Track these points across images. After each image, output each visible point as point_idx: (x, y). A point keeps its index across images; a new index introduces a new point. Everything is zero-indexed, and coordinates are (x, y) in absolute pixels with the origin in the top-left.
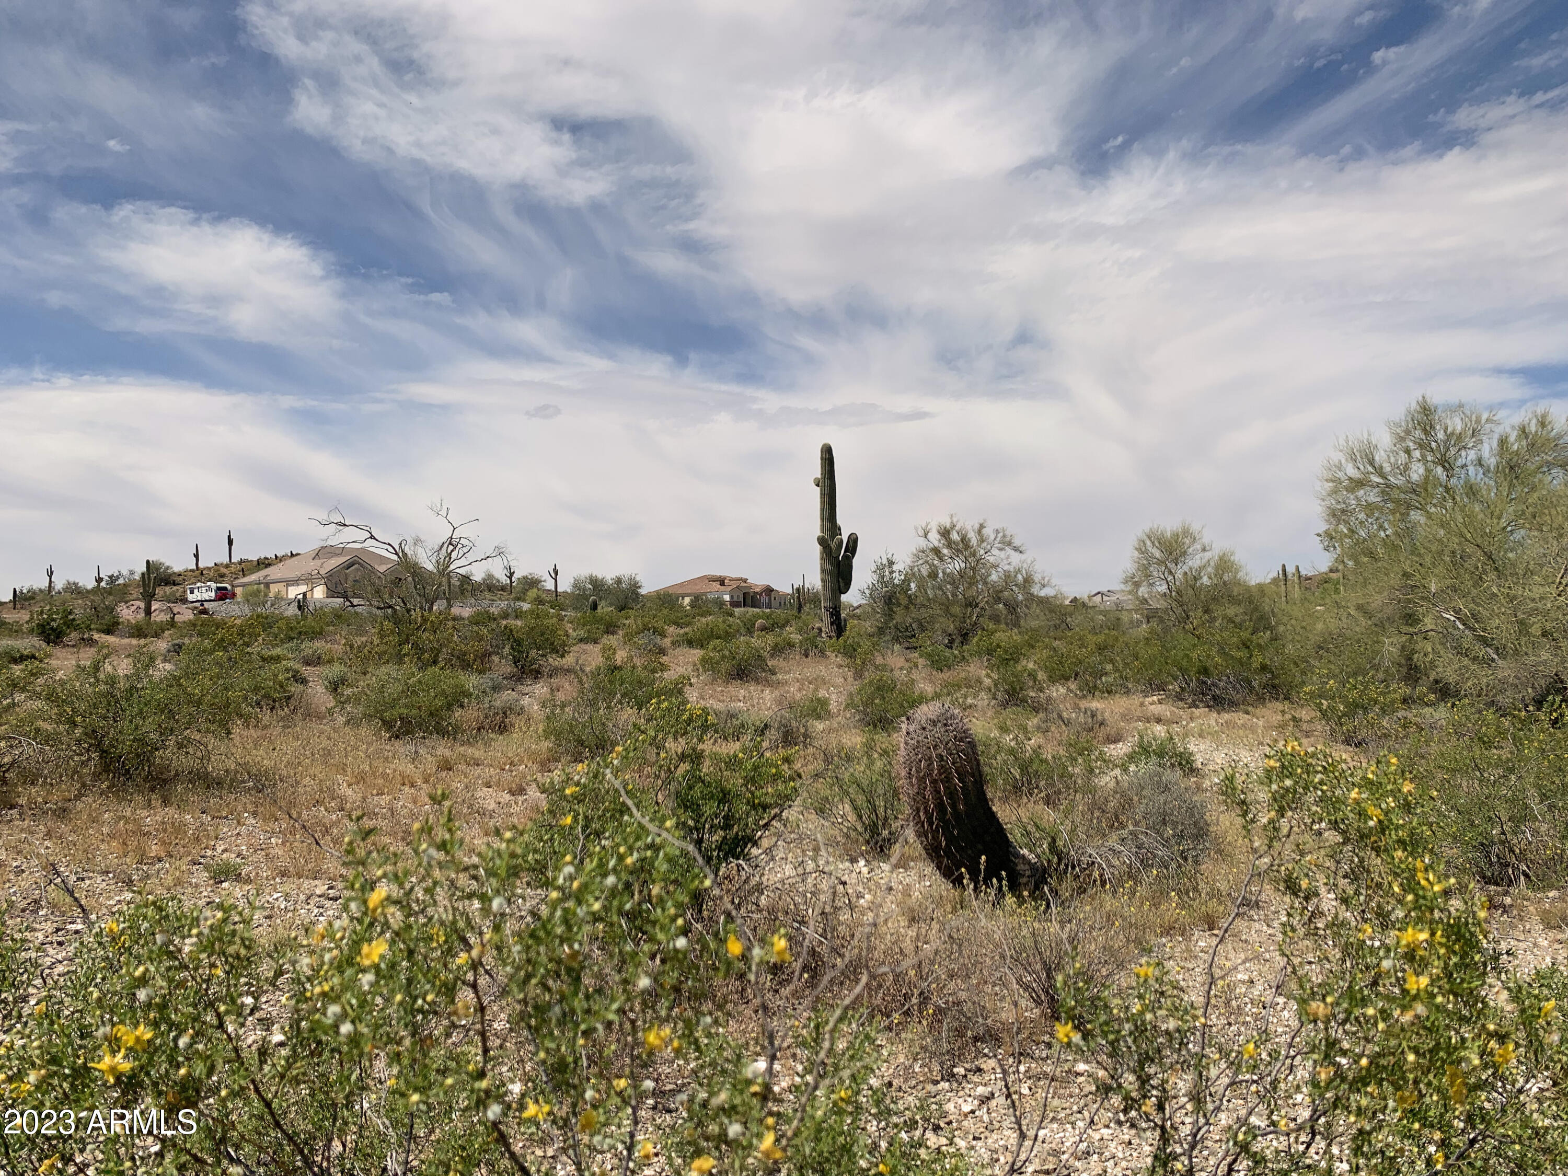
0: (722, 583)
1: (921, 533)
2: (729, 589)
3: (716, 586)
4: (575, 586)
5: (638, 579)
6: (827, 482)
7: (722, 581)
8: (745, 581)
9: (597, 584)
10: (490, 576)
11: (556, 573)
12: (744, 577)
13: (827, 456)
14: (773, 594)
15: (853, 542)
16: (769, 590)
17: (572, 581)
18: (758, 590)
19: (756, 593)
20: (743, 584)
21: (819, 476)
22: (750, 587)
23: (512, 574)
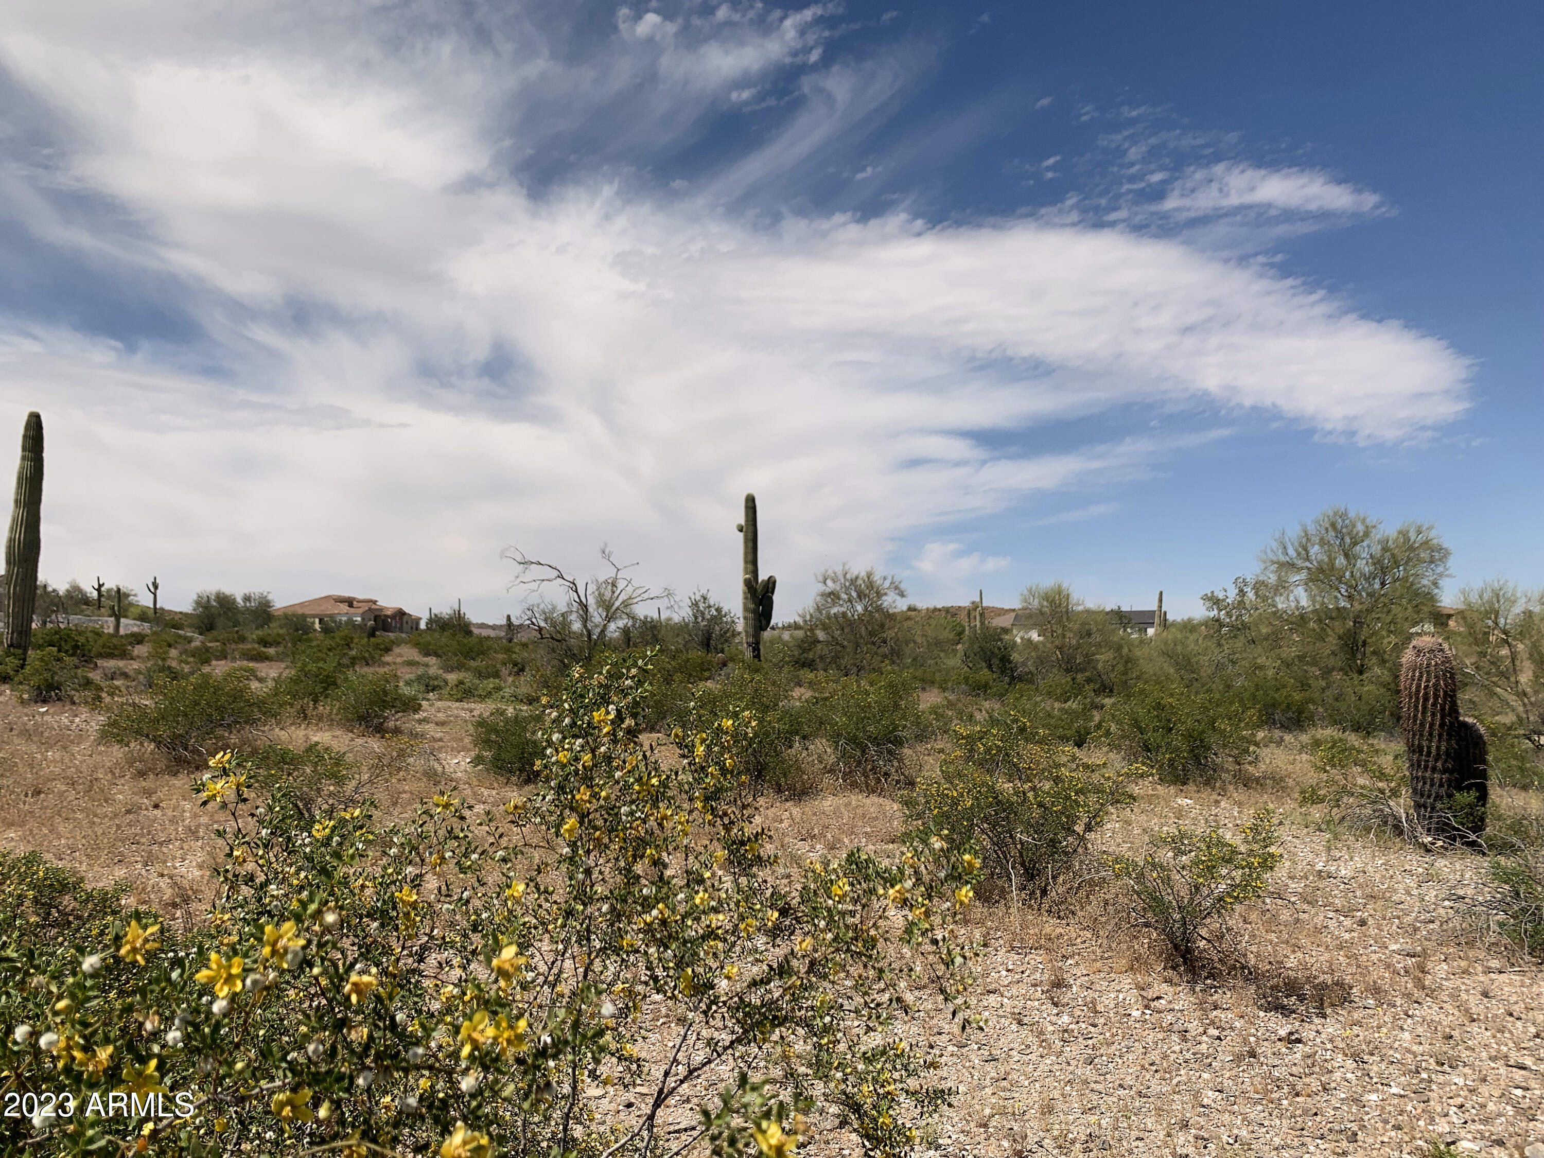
0: (351, 605)
1: (821, 579)
2: (361, 611)
3: (344, 608)
4: (198, 603)
5: (270, 597)
6: (751, 529)
7: (350, 602)
8: (375, 602)
9: (225, 603)
10: (77, 589)
11: (156, 587)
12: (374, 598)
13: (750, 504)
14: (405, 618)
15: (770, 585)
16: (401, 614)
17: (195, 597)
18: (389, 613)
19: (387, 616)
20: (374, 607)
21: (743, 522)
22: (381, 610)
23: (100, 586)
